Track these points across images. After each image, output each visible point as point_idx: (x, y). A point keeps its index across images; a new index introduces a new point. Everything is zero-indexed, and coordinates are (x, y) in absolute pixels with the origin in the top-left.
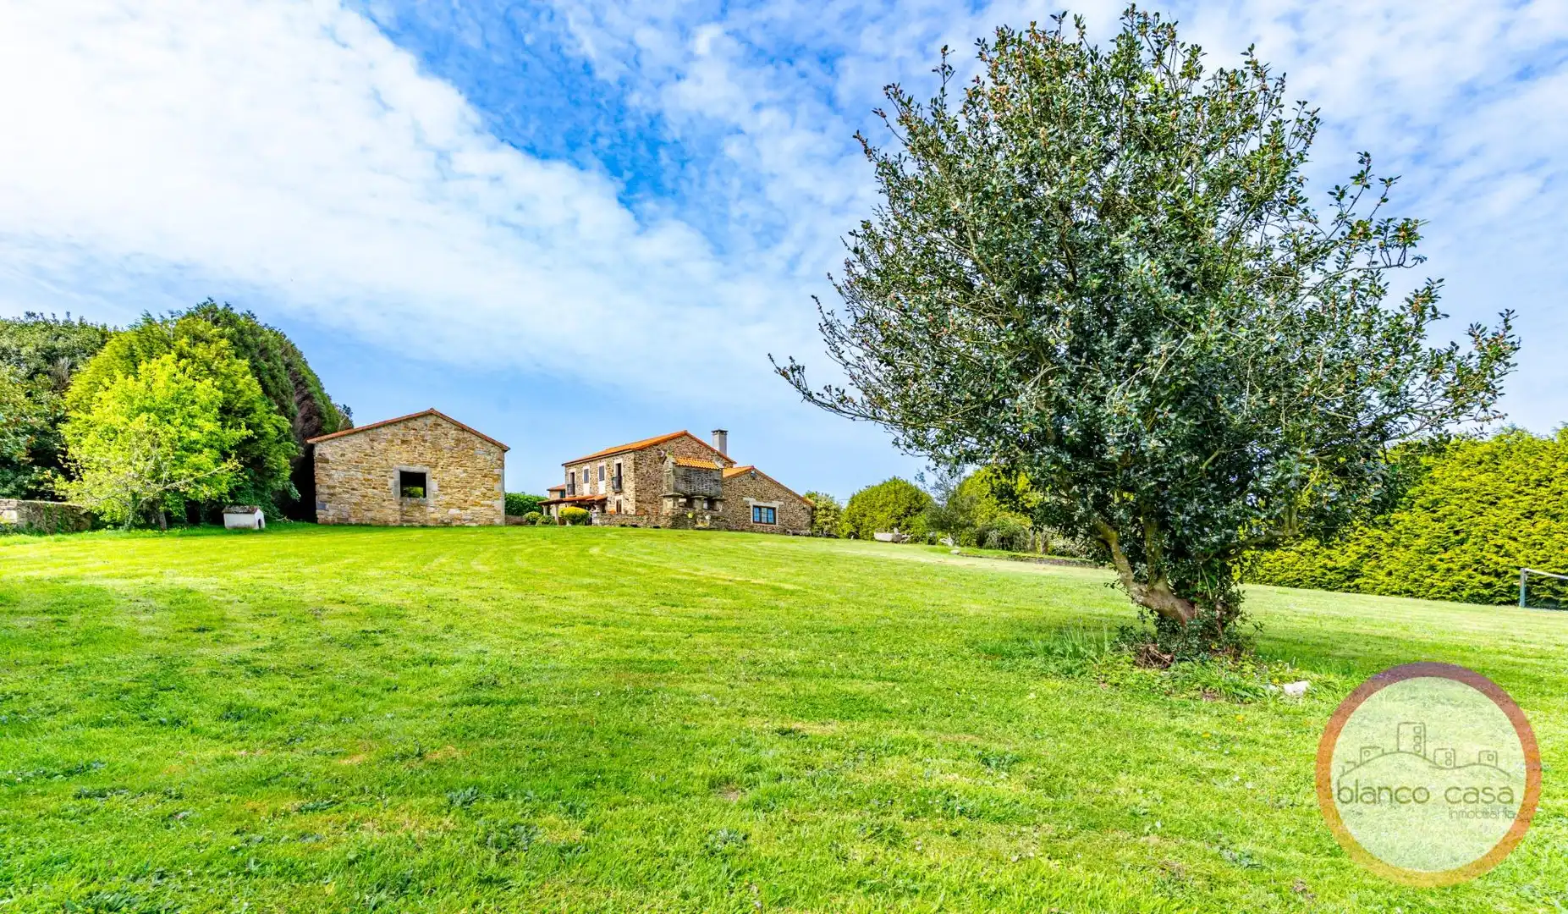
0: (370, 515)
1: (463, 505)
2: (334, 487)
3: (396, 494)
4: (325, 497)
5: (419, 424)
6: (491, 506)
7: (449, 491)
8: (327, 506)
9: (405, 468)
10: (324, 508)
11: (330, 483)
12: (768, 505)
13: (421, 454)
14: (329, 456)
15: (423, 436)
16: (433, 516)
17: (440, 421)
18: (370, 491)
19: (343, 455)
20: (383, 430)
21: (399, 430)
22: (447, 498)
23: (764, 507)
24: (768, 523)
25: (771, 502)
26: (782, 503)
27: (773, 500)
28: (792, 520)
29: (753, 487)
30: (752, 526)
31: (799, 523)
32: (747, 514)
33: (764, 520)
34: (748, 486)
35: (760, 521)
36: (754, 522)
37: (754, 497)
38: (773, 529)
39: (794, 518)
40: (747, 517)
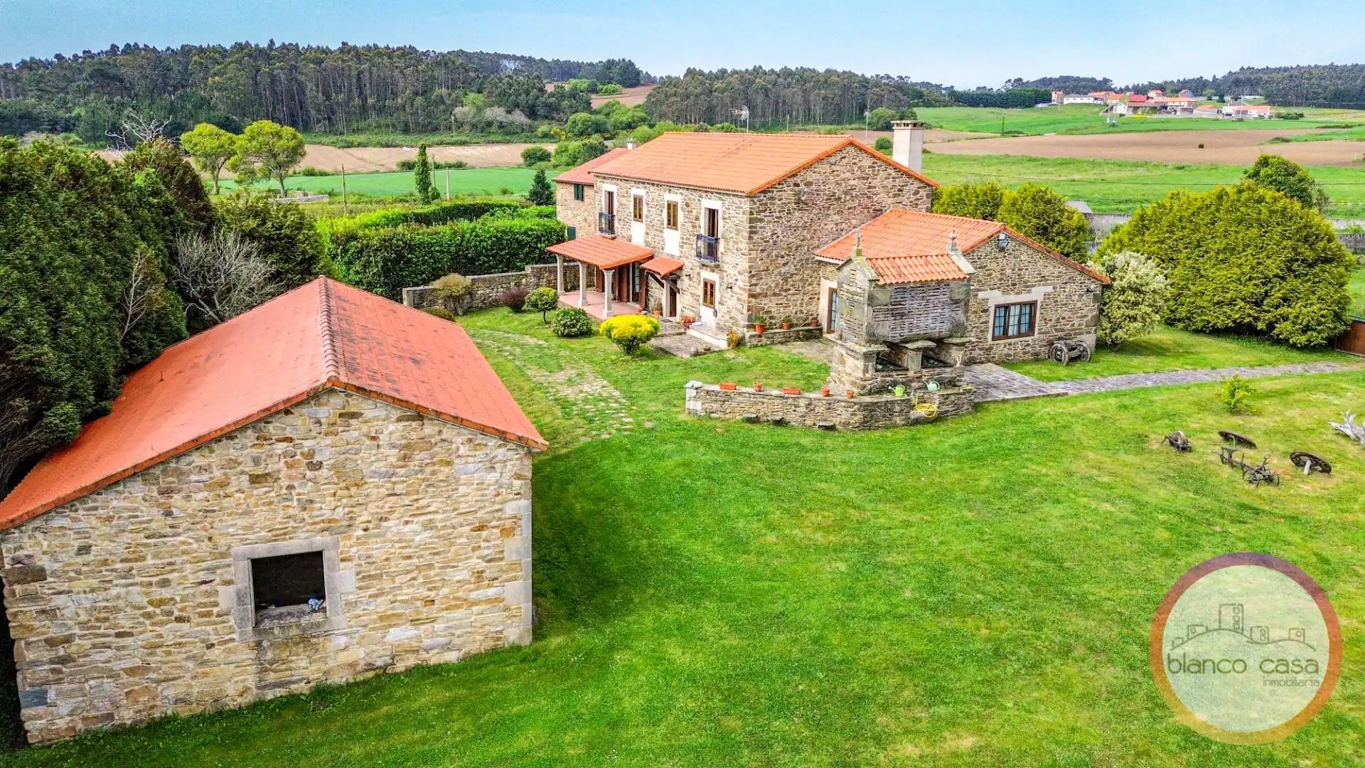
0: (171, 692)
1: (425, 612)
2: (68, 640)
3: (242, 622)
4: (43, 671)
5: (298, 423)
6: (498, 599)
7: (387, 585)
8: (51, 695)
9: (263, 551)
10: (41, 699)
11: (54, 632)
12: (1025, 297)
13: (307, 504)
14: (44, 562)
15: (311, 454)
16: (344, 658)
17: (356, 404)
18: (169, 632)
19: (84, 550)
20: (197, 459)
21: (244, 450)
22: (382, 605)
23: (1015, 304)
24: (1020, 335)
25: (1029, 292)
26: (1049, 289)
27: (1034, 286)
28: (1064, 318)
29: (999, 268)
30: (991, 349)
31: (1076, 322)
32: (983, 325)
33: (1012, 330)
34: (989, 267)
35: (1005, 334)
36: (994, 338)
37: (999, 288)
38: (1028, 345)
39: (1067, 314)
40: (982, 331)
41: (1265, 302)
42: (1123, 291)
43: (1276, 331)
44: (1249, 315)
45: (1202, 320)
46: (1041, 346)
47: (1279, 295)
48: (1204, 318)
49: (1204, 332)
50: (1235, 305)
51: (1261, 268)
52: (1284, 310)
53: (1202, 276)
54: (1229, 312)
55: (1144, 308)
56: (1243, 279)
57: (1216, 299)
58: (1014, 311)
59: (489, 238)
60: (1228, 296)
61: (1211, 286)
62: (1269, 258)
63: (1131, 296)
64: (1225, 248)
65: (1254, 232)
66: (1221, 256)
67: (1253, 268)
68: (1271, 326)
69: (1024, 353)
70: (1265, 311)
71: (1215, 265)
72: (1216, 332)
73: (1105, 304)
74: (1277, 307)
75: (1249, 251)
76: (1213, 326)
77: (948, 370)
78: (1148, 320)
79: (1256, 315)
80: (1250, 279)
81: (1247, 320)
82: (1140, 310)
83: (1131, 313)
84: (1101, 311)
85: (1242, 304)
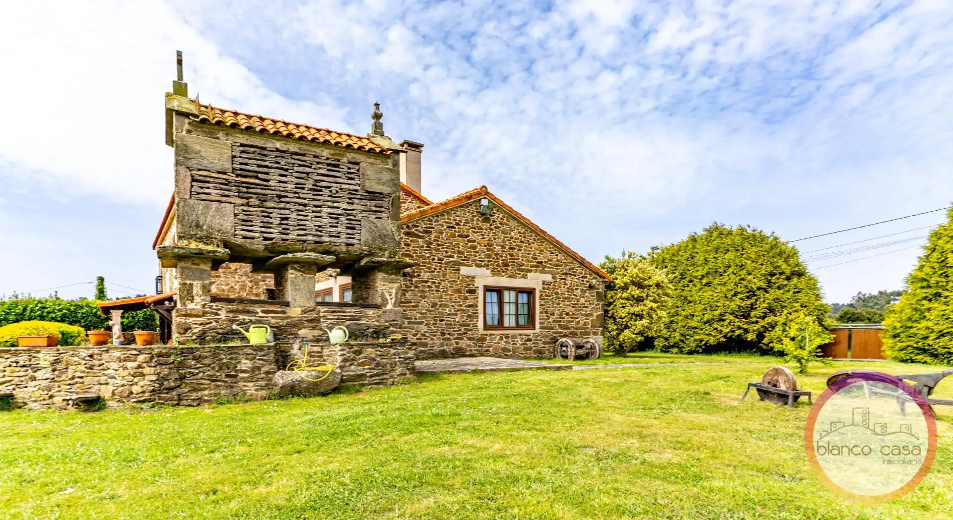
12: (520, 282)
23: (510, 289)
24: (518, 327)
25: (525, 277)
26: (548, 278)
27: (530, 271)
28: (567, 314)
29: (484, 242)
30: (482, 339)
31: (582, 321)
32: (471, 309)
33: (510, 321)
34: (471, 237)
35: (500, 325)
36: (486, 327)
37: (487, 266)
38: (529, 340)
39: (570, 310)
40: (469, 316)
41: (752, 314)
42: (625, 288)
43: (765, 341)
44: (739, 328)
45: (695, 340)
46: (545, 343)
47: (765, 305)
48: (697, 337)
49: (698, 352)
50: (724, 320)
51: (745, 283)
52: (770, 319)
53: (690, 302)
54: (720, 328)
55: (649, 304)
56: (729, 296)
57: (706, 317)
58: (508, 297)
59: (59, 310)
60: (717, 313)
61: (700, 307)
62: (749, 274)
63: (636, 292)
64: (707, 273)
65: (730, 255)
66: (705, 281)
67: (736, 285)
68: (761, 336)
69: (526, 349)
70: (753, 323)
71: (701, 289)
72: (709, 350)
73: (610, 304)
74: (764, 318)
75: (730, 270)
76: (705, 344)
77: (370, 312)
78: (654, 316)
79: (745, 327)
80: (735, 295)
81: (738, 332)
82: (645, 305)
83: (636, 309)
84: (606, 312)
85: (732, 318)
